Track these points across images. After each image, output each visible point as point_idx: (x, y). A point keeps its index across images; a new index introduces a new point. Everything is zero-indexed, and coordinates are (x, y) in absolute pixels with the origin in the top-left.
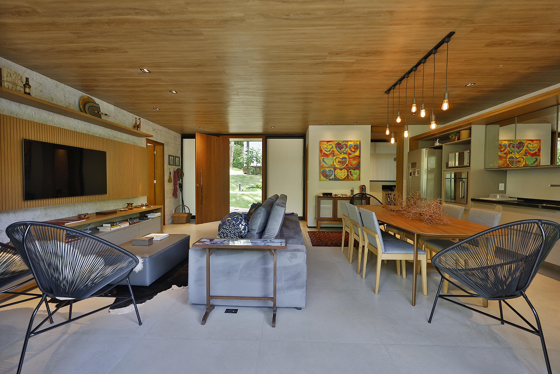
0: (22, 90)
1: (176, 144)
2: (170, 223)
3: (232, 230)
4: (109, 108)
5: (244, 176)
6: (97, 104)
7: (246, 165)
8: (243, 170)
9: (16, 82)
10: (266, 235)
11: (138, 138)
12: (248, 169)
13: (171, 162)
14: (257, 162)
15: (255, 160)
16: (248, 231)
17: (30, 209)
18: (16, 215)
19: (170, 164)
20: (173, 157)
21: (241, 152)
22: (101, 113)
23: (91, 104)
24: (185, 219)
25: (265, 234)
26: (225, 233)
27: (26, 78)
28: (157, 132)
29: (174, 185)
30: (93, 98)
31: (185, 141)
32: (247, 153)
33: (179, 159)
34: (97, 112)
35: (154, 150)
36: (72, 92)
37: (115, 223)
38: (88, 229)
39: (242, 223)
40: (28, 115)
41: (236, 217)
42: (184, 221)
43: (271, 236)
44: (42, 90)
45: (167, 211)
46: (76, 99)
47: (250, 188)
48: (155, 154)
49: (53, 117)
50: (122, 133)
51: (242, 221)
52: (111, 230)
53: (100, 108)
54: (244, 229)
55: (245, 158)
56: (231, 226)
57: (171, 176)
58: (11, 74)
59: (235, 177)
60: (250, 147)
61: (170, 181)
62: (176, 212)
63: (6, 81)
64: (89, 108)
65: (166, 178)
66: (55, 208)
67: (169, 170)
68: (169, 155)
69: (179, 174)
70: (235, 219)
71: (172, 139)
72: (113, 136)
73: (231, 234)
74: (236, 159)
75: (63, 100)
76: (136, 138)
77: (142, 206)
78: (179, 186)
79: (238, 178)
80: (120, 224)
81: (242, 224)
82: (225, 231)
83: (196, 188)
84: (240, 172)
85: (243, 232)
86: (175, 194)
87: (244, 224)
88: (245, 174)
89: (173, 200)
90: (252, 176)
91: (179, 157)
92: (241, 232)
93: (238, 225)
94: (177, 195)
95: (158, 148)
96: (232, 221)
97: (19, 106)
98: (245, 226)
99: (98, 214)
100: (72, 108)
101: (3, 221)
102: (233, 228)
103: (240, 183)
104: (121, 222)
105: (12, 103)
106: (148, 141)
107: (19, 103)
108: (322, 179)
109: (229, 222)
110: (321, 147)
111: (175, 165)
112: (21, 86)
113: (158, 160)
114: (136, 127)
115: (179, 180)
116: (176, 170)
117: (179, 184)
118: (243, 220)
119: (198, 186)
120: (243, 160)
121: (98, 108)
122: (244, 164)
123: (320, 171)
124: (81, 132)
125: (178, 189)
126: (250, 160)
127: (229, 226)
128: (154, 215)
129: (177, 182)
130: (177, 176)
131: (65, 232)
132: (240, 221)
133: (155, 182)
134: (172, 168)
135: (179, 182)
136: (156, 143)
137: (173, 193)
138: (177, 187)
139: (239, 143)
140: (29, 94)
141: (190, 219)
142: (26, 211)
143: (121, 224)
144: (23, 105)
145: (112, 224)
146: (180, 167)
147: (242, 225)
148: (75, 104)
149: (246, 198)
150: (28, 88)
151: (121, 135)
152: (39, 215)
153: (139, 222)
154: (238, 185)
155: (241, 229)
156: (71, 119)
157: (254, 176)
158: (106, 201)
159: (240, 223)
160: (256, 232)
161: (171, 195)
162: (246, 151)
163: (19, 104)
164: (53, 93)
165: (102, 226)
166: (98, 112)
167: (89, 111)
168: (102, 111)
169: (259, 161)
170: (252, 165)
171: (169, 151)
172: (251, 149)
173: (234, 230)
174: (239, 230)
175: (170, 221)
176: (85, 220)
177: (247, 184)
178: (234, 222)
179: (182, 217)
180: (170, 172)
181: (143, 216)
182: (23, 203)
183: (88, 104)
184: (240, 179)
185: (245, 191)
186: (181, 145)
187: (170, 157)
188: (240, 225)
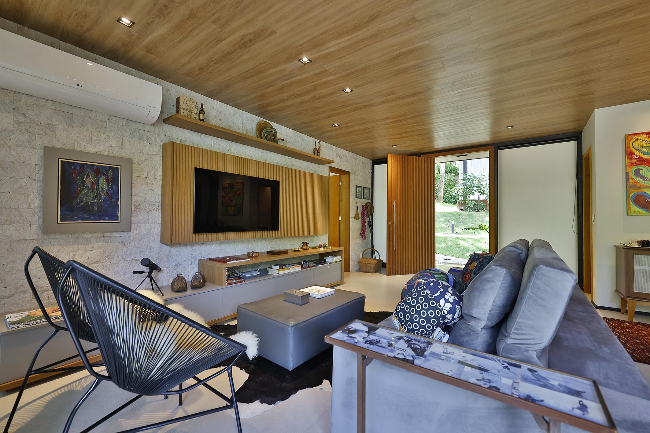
0: (196, 116)
1: (365, 173)
2: (356, 270)
3: (422, 309)
4: (288, 134)
5: (459, 213)
6: (274, 129)
7: (463, 198)
8: (459, 206)
9: (191, 109)
10: (512, 338)
11: (320, 165)
12: (466, 203)
13: (359, 195)
14: (480, 194)
15: (476, 190)
16: (461, 317)
17: (206, 244)
18: (193, 249)
19: (357, 197)
20: (361, 188)
21: (454, 182)
22: (277, 138)
23: (267, 129)
24: (373, 266)
25: (506, 334)
26: (408, 313)
27: (201, 104)
28: (342, 159)
29: (362, 222)
30: (271, 123)
31: (376, 167)
32: (463, 182)
33: (368, 190)
34: (273, 137)
35: (339, 181)
36: (250, 118)
37: (284, 265)
38: (257, 270)
39: (446, 296)
40: (207, 145)
41: (433, 282)
42: (373, 270)
43: (526, 346)
44: (221, 118)
45: (353, 254)
46: (254, 125)
47: (469, 229)
48: (340, 186)
49: (231, 146)
50: (301, 161)
51: (446, 291)
52: (279, 273)
53: (276, 133)
54: (452, 311)
55: (461, 189)
56: (421, 300)
57: (358, 211)
58: (187, 101)
59: (445, 215)
60: (469, 172)
61: (356, 217)
62: (364, 256)
63: (182, 109)
64: (265, 134)
65: (353, 214)
66: (229, 243)
67: (356, 204)
68: (356, 186)
69: (369, 209)
70: (432, 284)
71: (360, 166)
72: (291, 165)
73: (420, 317)
74: (448, 192)
75: (241, 127)
76: (316, 165)
77: (320, 246)
78: (369, 224)
79: (451, 216)
80: (289, 268)
81: (445, 299)
82: (407, 308)
83: (388, 226)
84: (455, 209)
85: (448, 316)
86: (363, 234)
87: (451, 301)
88: (461, 211)
89: (360, 241)
90: (472, 213)
91: (369, 188)
92: (444, 317)
93: (437, 300)
94: (365, 236)
95: (344, 177)
96: (424, 289)
97: (200, 136)
98: (454, 303)
99: (270, 253)
100: (249, 134)
101: (181, 254)
102: (425, 306)
103: (453, 223)
104: (291, 265)
105: (194, 133)
106: (332, 169)
107: (200, 133)
108: (634, 212)
109: (417, 289)
110: (629, 147)
111: (364, 199)
112: (195, 112)
113: (344, 192)
114: (315, 153)
115: (369, 217)
116: (364, 204)
117: (368, 221)
118: (450, 290)
119: (390, 224)
120: (458, 192)
121: (275, 133)
122: (460, 197)
123: (628, 196)
124: (258, 160)
125: (366, 228)
126: (468, 190)
127: (417, 299)
128: (333, 258)
129: (366, 219)
130: (365, 211)
131: (227, 272)
132: (442, 290)
133: (340, 218)
134: (359, 201)
135: (367, 219)
136: (341, 172)
137: (361, 233)
138: (365, 225)
139: (453, 172)
140: (203, 120)
141: (380, 267)
142: (202, 245)
143: (291, 267)
144: (204, 135)
145: (281, 267)
146: (370, 201)
147: (447, 301)
148: (253, 130)
149: (462, 243)
150: (202, 114)
151: (300, 163)
152: (214, 250)
153: (314, 266)
154: (450, 225)
155: (443, 309)
156: (248, 147)
157: (475, 213)
158: (281, 239)
159: (442, 295)
160: (483, 324)
161: (358, 235)
162: (462, 179)
163: (200, 135)
164: (231, 120)
165: (272, 268)
166: (275, 138)
167: (265, 136)
168: (279, 136)
169: (482, 191)
170: (472, 197)
171: (355, 180)
172: (470, 176)
173: (427, 310)
174: (438, 313)
175: (357, 267)
176: (250, 259)
177: (464, 223)
178: (429, 292)
179: (370, 264)
180: (357, 207)
181: (321, 259)
182: (194, 236)
183: (265, 130)
184: (454, 217)
185: (461, 234)
186: (371, 173)
187: (358, 188)
188: (442, 302)
